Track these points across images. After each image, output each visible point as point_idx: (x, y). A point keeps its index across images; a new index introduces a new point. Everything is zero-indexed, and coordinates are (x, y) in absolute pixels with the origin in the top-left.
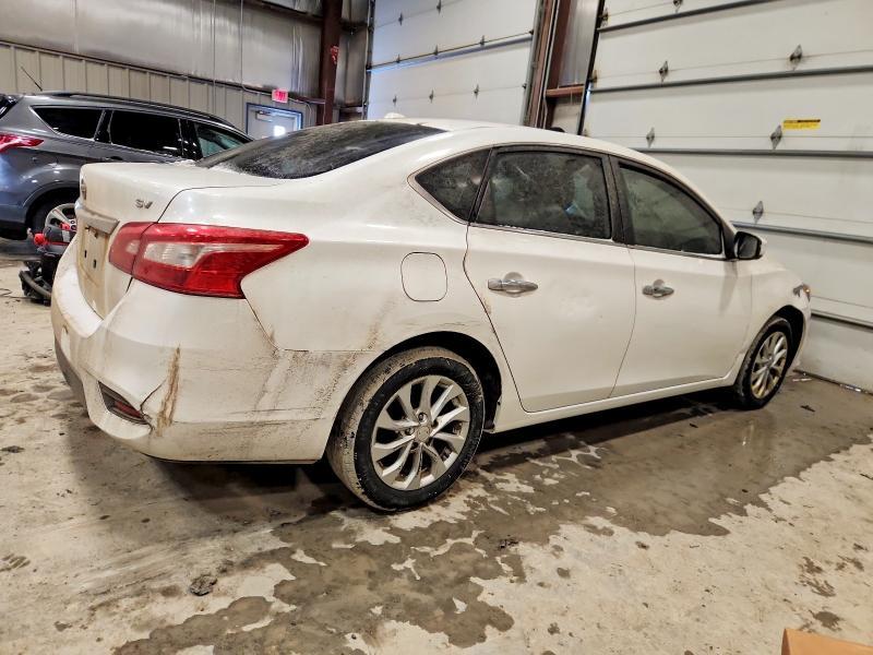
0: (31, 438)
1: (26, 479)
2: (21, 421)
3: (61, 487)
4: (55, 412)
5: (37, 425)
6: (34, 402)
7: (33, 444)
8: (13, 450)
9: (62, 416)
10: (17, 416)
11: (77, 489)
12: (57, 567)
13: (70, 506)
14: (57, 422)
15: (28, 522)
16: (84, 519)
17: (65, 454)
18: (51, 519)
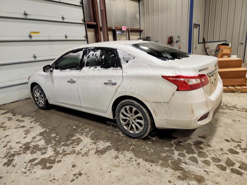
0: (222, 142)
1: (227, 132)
2: (221, 149)
3: (221, 128)
4: (210, 148)
5: (218, 146)
6: (214, 156)
7: (222, 140)
8: (227, 141)
9: (209, 146)
10: (222, 152)
11: (218, 126)
12: (228, 118)
13: (221, 124)
14: (212, 144)
15: (230, 125)
16: (220, 121)
17: (216, 134)
18: (226, 124)
